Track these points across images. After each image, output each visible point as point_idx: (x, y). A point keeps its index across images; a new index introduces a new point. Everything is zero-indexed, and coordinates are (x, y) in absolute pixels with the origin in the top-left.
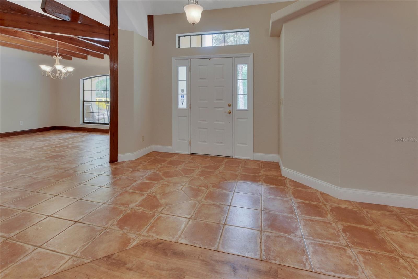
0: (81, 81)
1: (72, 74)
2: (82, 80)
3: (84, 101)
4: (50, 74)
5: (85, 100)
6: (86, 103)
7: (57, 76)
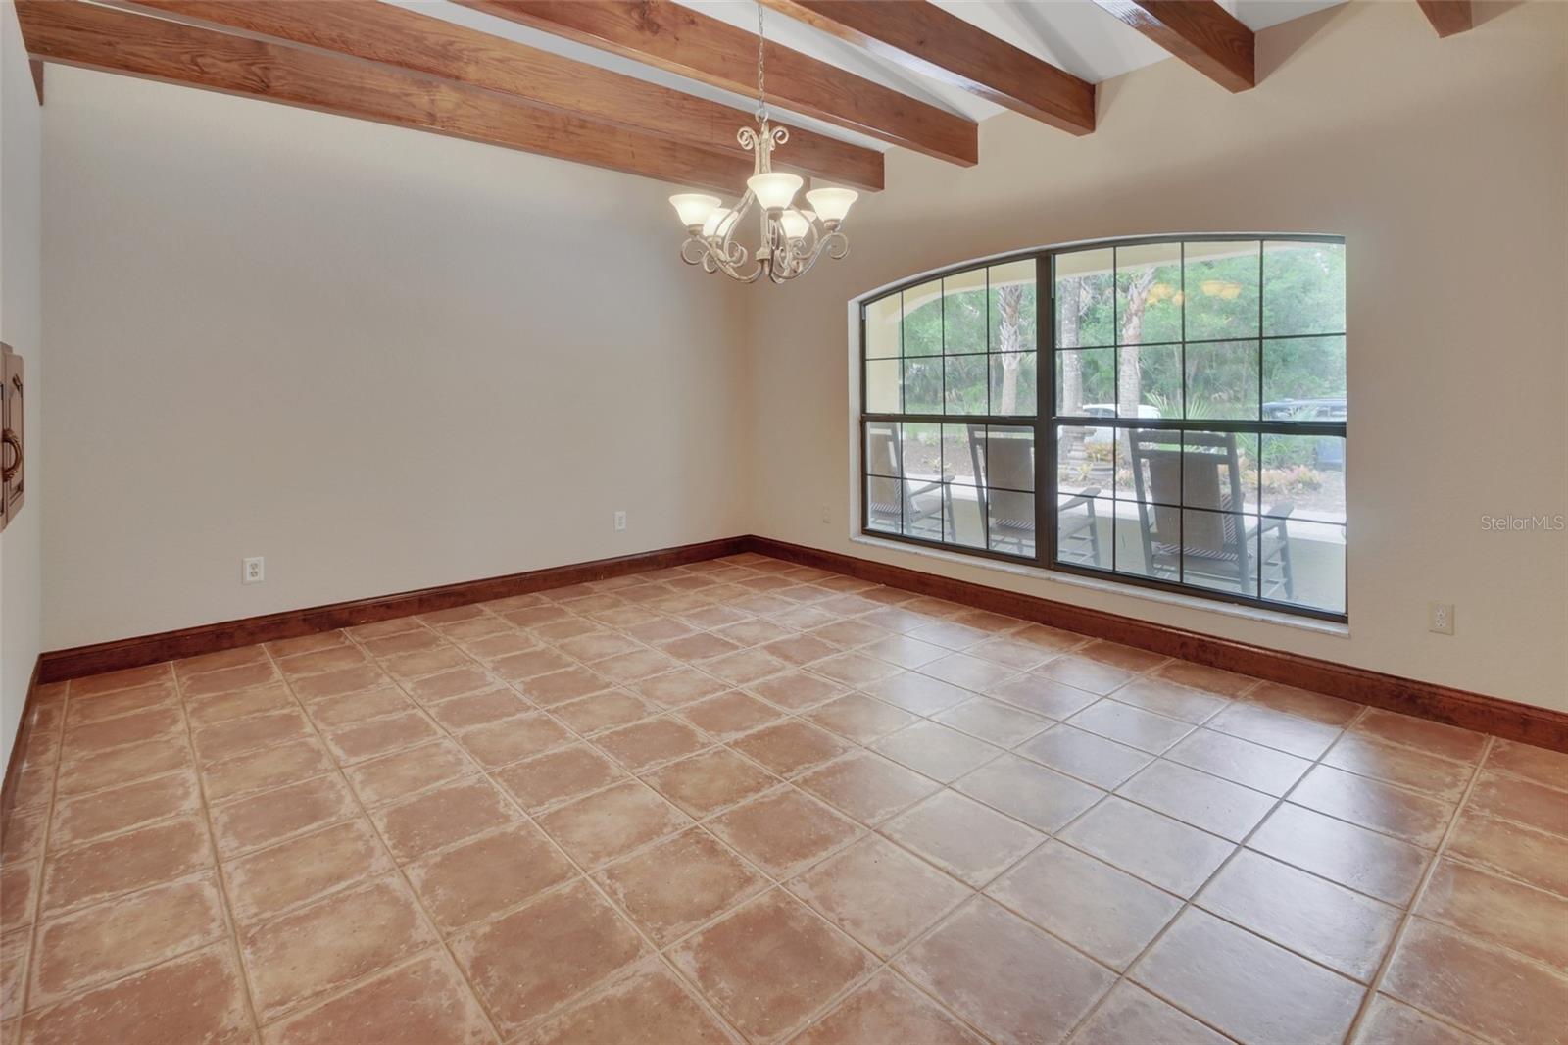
0: (853, 306)
1: (841, 235)
2: (858, 306)
3: (865, 418)
4: (724, 255)
5: (871, 409)
6: (873, 427)
7: (762, 261)
